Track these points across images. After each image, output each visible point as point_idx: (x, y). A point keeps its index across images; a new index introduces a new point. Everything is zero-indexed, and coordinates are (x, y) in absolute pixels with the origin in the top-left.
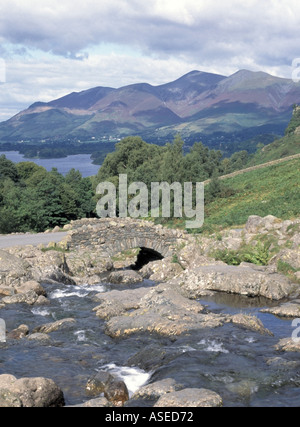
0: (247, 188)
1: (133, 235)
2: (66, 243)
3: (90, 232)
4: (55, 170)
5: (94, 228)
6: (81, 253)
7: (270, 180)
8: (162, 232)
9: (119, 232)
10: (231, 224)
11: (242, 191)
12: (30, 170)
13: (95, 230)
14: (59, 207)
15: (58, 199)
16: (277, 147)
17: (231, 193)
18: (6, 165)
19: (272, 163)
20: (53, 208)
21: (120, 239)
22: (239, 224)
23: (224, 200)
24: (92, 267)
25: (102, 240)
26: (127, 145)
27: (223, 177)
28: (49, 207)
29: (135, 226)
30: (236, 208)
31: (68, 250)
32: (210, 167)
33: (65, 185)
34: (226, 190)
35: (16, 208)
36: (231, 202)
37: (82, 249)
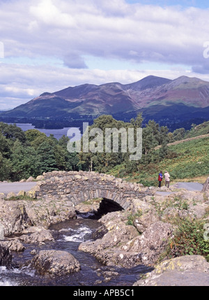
0: (186, 152)
1: (95, 187)
2: (34, 192)
3: (57, 183)
4: (52, 136)
5: (61, 180)
6: (48, 201)
7: (203, 148)
8: (121, 186)
9: (83, 184)
10: (175, 178)
11: (183, 155)
12: (35, 135)
13: (62, 182)
14: (53, 160)
15: (52, 155)
16: (205, 126)
17: (174, 156)
18: (17, 131)
19: (204, 136)
20: (48, 161)
21: (83, 190)
22: (181, 178)
23: (170, 160)
24: (55, 215)
25: (68, 191)
26: (102, 120)
27: (169, 145)
28: (46, 161)
29: (97, 180)
30: (178, 166)
31: (35, 199)
32: (159, 138)
33: (58, 146)
34: (171, 153)
35: (20, 160)
36: (174, 162)
37: (48, 198)
